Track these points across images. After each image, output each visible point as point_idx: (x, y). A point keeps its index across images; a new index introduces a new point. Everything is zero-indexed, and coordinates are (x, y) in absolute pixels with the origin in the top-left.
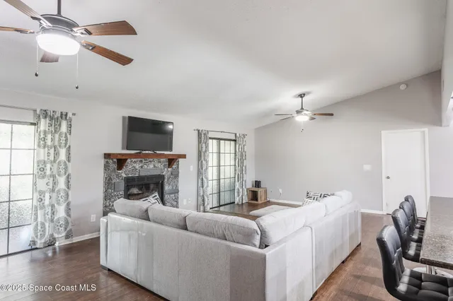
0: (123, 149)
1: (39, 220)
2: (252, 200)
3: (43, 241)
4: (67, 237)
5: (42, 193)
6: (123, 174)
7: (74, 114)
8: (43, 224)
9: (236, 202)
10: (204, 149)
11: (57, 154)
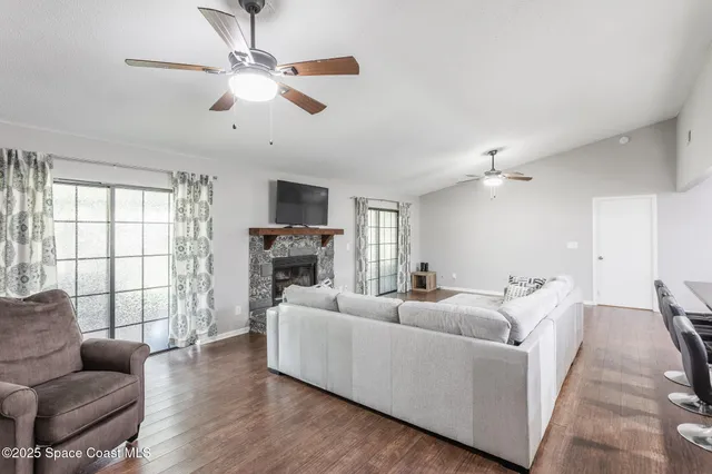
0: (270, 222)
1: (180, 312)
2: (418, 287)
3: (185, 339)
4: (211, 334)
5: (182, 278)
6: (270, 253)
7: (215, 178)
8: (184, 317)
9: (399, 290)
10: (362, 223)
11: (197, 229)
